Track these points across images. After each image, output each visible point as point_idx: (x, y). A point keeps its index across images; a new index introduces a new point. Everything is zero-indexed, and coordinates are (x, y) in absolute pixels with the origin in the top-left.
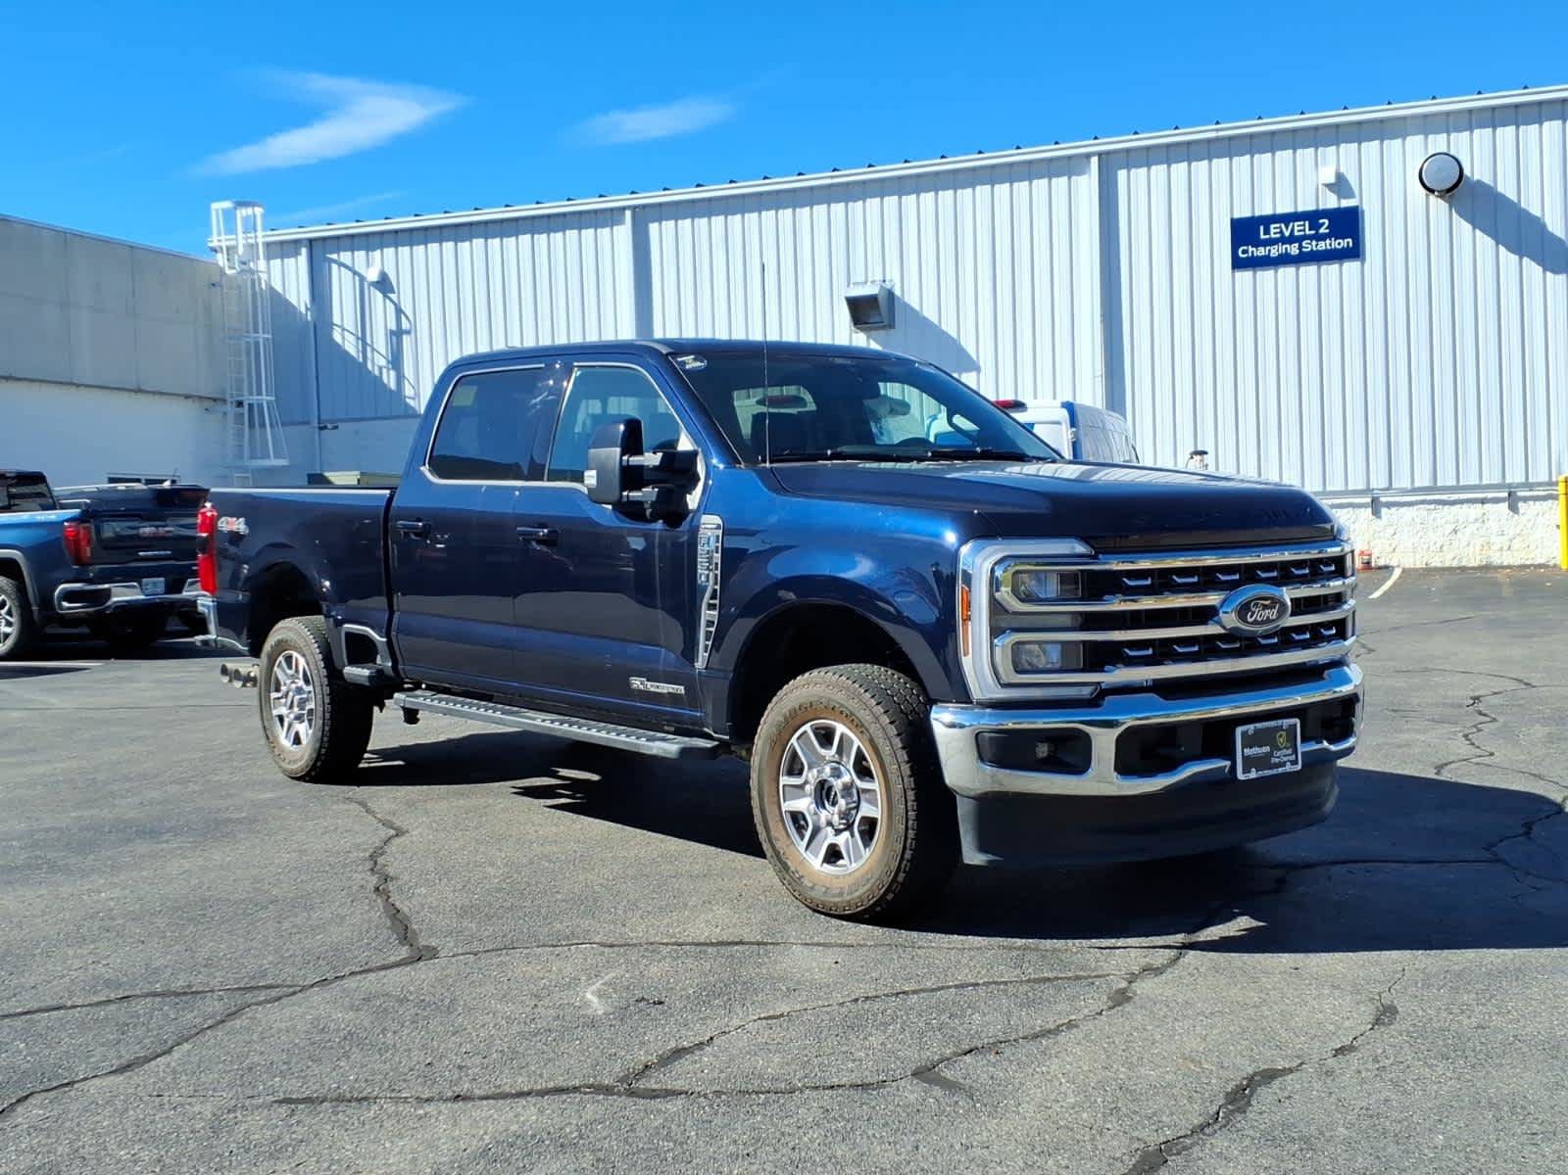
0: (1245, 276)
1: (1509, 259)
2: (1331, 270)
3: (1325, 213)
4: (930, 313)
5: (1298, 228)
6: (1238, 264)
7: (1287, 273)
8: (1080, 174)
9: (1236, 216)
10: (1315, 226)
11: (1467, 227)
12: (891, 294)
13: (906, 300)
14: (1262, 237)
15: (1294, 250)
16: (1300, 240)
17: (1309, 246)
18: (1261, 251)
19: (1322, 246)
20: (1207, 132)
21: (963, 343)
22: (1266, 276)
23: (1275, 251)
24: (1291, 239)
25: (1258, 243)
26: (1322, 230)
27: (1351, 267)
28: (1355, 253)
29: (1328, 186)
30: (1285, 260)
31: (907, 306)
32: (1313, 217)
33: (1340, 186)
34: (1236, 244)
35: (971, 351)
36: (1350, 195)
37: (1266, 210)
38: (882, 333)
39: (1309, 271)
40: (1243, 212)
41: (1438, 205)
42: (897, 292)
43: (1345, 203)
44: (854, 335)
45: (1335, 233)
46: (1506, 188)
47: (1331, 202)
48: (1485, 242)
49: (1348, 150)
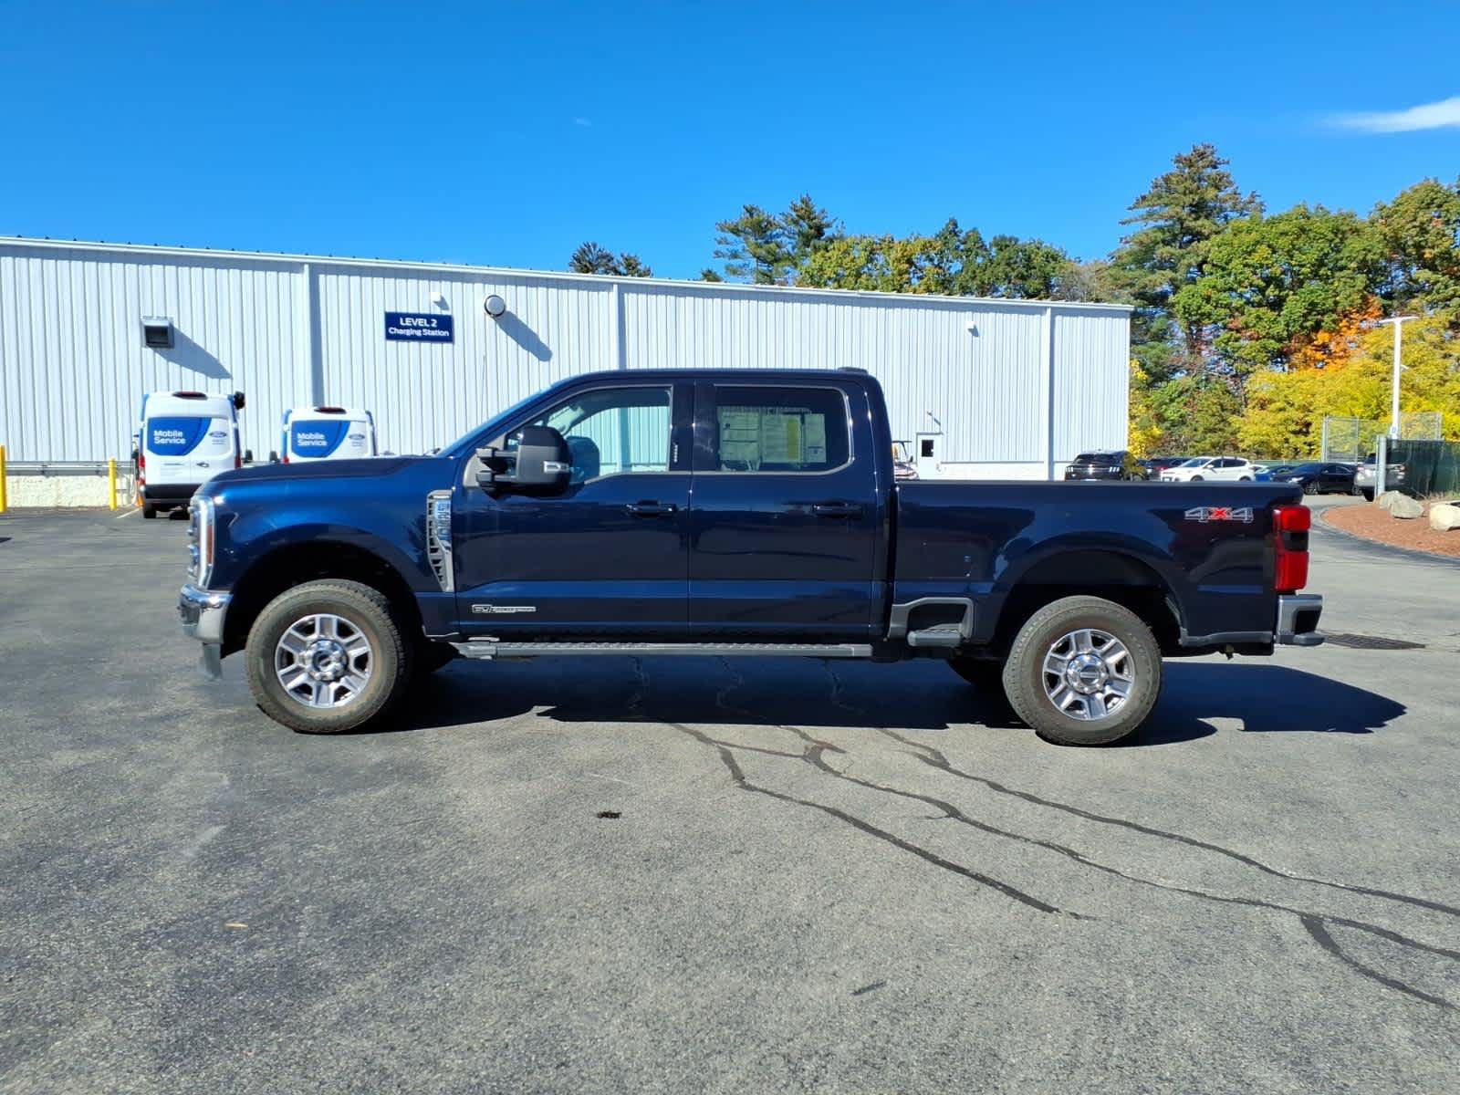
0: (392, 343)
1: (523, 352)
2: (437, 346)
3: (435, 317)
4: (199, 341)
5: (420, 322)
6: (389, 337)
7: (414, 344)
8: (297, 272)
9: (388, 310)
10: (429, 322)
11: (504, 334)
12: (171, 326)
13: (182, 331)
14: (402, 323)
15: (418, 333)
16: (421, 328)
17: (428, 333)
18: (401, 332)
19: (433, 333)
20: (371, 263)
21: (221, 361)
22: (403, 345)
23: (409, 332)
24: (417, 328)
25: (400, 327)
26: (433, 325)
27: (447, 346)
28: (450, 339)
29: (436, 302)
30: (414, 338)
31: (182, 336)
32: (429, 318)
33: (442, 304)
34: (388, 325)
35: (228, 369)
36: (447, 309)
37: (404, 310)
38: (164, 350)
39: (426, 345)
40: (392, 310)
41: (490, 321)
42: (176, 326)
43: (445, 313)
44: (144, 349)
45: (440, 327)
46: (522, 317)
47: (437, 311)
48: (512, 342)
49: (445, 285)
